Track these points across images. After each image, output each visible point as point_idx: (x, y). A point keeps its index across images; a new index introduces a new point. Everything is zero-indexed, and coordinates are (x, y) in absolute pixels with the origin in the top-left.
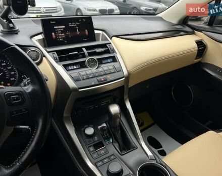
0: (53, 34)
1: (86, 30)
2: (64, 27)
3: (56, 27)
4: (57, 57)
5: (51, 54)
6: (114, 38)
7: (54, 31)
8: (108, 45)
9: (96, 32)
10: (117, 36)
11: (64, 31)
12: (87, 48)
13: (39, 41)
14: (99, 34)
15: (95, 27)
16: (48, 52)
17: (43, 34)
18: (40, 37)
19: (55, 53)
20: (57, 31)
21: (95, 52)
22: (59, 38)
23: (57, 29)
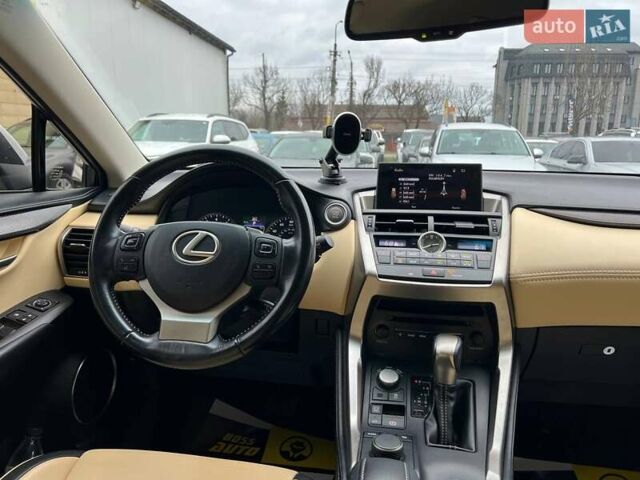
0: (394, 190)
1: (464, 191)
2: (417, 179)
3: (403, 179)
4: (374, 223)
5: (367, 216)
6: (519, 209)
7: (398, 185)
8: (490, 219)
10: (529, 207)
11: (416, 187)
13: (366, 198)
14: (493, 201)
16: (364, 214)
17: (375, 190)
18: (372, 193)
19: (375, 216)
20: (403, 186)
22: (403, 199)
23: (403, 182)
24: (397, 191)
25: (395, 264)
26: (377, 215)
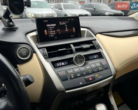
0: (46, 31)
1: (74, 28)
2: (55, 25)
3: (49, 25)
4: (47, 53)
5: (41, 50)
6: (98, 35)
7: (47, 28)
8: (93, 42)
9: (82, 29)
10: (101, 33)
11: (55, 29)
12: (75, 44)
13: (33, 37)
14: (84, 31)
15: (81, 25)
16: (39, 48)
17: (36, 31)
18: (35, 34)
19: (45, 49)
20: (49, 29)
21: (82, 48)
22: (50, 35)
23: (49, 27)
24: (47, 31)
25: (71, 79)
26: (47, 48)
